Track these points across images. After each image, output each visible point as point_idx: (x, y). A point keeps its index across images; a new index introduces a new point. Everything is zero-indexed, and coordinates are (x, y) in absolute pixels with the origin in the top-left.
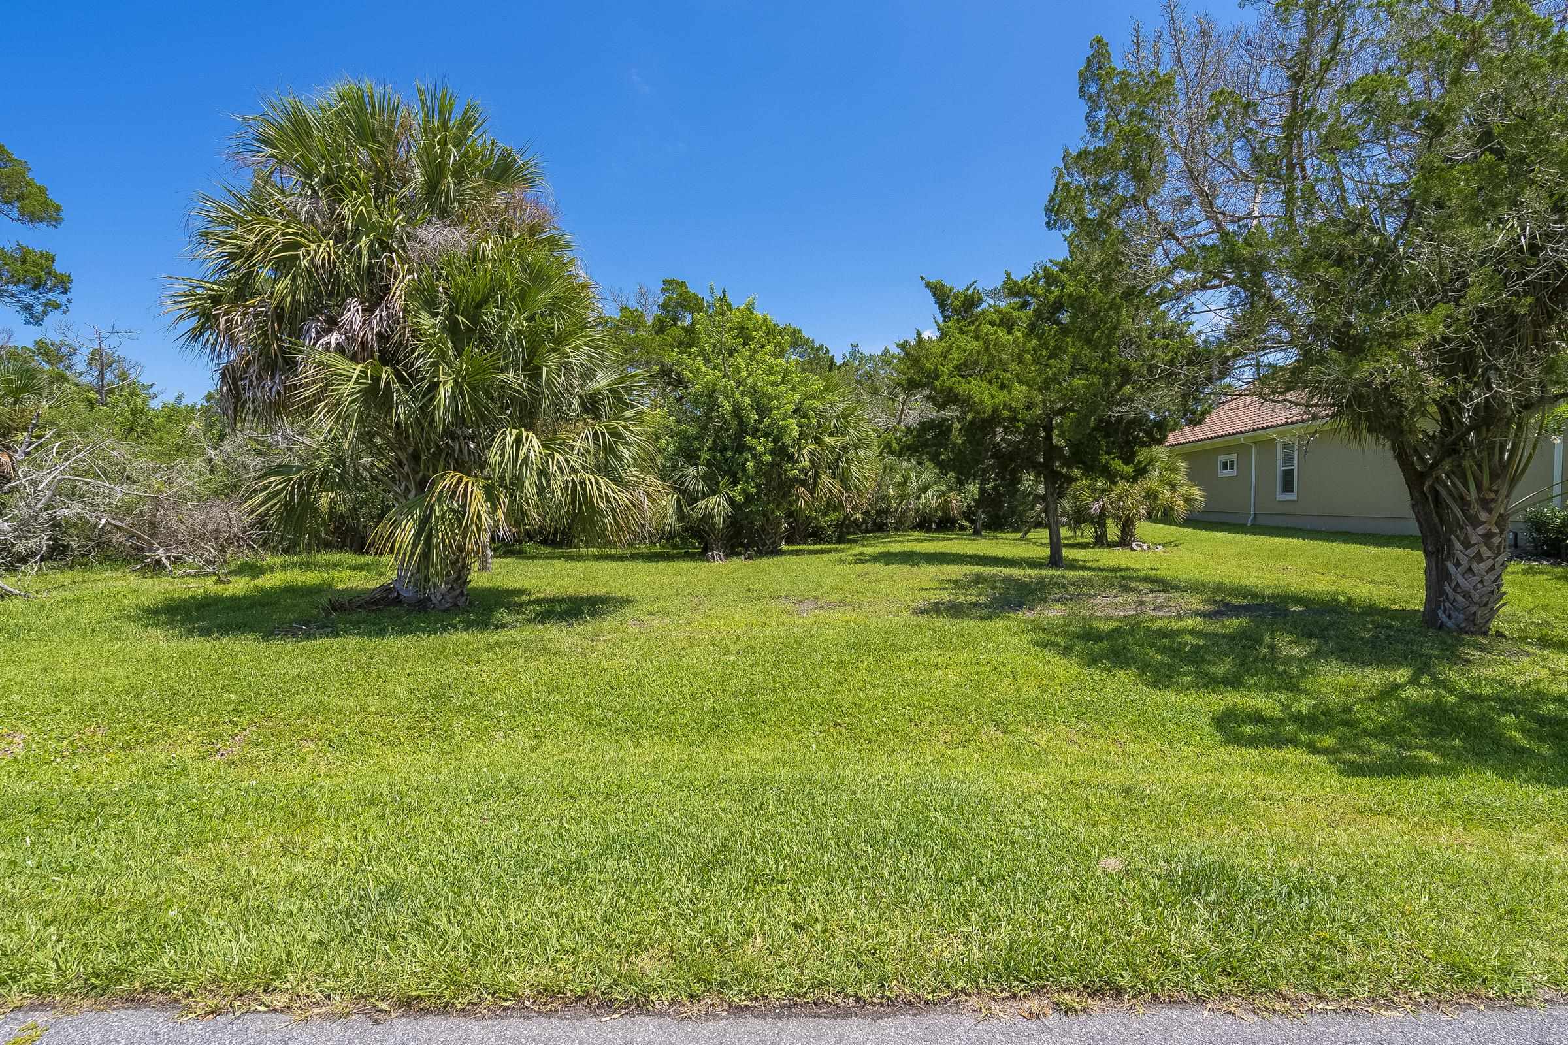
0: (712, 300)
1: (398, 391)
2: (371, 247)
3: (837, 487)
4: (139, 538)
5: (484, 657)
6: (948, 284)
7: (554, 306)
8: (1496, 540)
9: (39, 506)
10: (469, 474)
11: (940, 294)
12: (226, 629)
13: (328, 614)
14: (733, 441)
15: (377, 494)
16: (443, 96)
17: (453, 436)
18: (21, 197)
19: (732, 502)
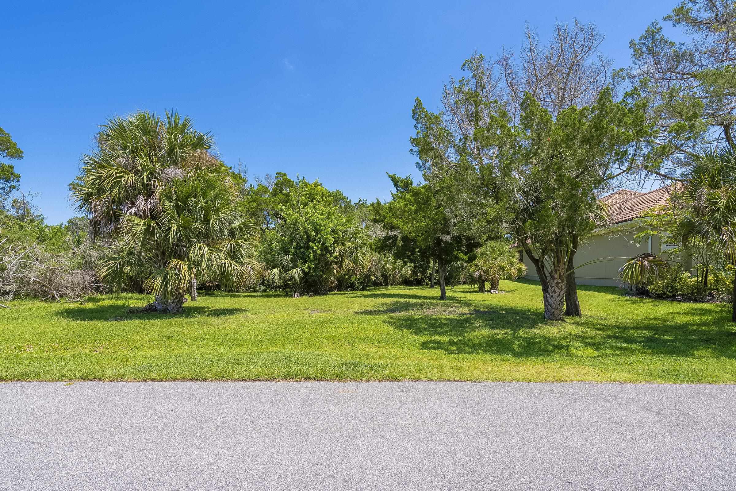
0: (298, 181)
1: (157, 229)
2: (148, 176)
3: (352, 265)
4: (46, 286)
5: (185, 325)
6: (397, 176)
7: (216, 197)
8: (560, 285)
9: (12, 272)
10: (183, 260)
11: (395, 181)
12: (90, 319)
13: (128, 314)
14: (305, 244)
15: (148, 267)
16: (176, 116)
17: (177, 245)
18: (8, 148)
19: (303, 271)
